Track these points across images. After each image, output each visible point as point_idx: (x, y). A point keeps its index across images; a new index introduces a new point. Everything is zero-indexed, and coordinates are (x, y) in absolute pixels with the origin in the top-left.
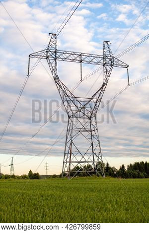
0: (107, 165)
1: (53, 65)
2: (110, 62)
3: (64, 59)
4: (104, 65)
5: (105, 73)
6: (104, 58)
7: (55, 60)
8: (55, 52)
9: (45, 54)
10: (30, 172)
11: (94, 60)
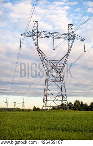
0: (82, 102)
1: (36, 40)
2: (72, 37)
3: (43, 37)
4: (68, 39)
5: (69, 45)
6: (68, 35)
7: (37, 37)
8: (37, 32)
9: (31, 34)
10: (35, 107)
11: (62, 37)
